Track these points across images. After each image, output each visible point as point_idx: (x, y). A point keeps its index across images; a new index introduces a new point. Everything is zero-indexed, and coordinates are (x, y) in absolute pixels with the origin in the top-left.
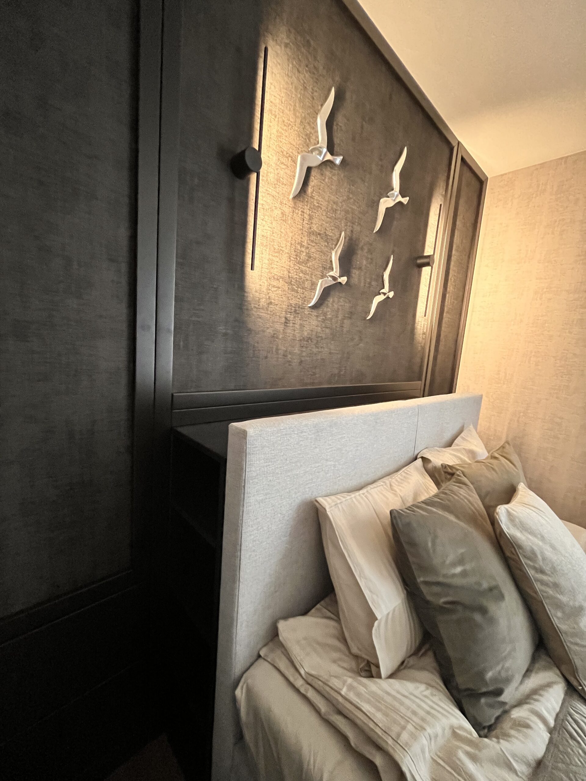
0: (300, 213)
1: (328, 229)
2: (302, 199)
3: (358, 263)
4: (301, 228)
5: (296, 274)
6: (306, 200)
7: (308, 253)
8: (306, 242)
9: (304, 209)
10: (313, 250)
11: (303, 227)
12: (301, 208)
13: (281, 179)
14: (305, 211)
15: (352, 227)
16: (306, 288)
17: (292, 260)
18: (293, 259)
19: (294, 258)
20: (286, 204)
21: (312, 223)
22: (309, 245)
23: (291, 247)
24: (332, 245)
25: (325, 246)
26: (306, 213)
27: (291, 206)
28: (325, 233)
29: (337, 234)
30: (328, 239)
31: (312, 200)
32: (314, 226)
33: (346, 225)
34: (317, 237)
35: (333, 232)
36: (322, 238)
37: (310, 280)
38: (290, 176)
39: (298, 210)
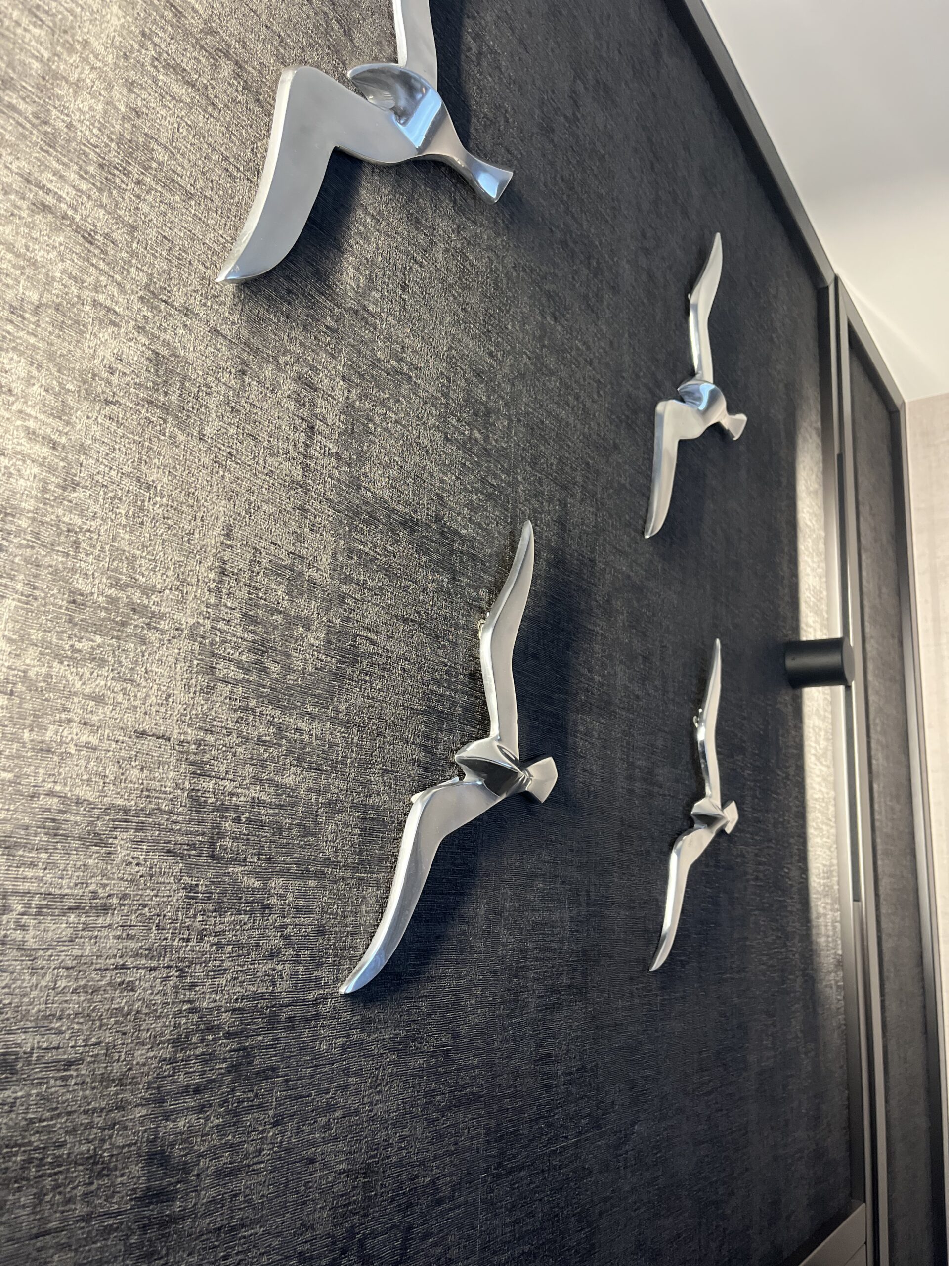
0: (288, 386)
1: (451, 501)
2: (300, 311)
3: (597, 678)
4: (297, 473)
5: (257, 780)
6: (330, 322)
7: (342, 633)
8: (325, 560)
9: (313, 368)
10: (372, 613)
11: (305, 468)
12: (297, 361)
13: (161, 155)
14: (323, 381)
15: (563, 504)
16: (327, 862)
17: (225, 681)
18: (233, 672)
19: (239, 665)
20: (187, 311)
21: (361, 455)
22: (348, 580)
23: (219, 590)
24: (476, 589)
25: (439, 590)
26: (327, 397)
27: (224, 329)
28: (438, 519)
29: (498, 530)
30: (453, 552)
31: (367, 334)
32: (375, 473)
33: (537, 494)
34: (397, 542)
35: (477, 519)
36: (422, 549)
37: (355, 806)
38: (226, 159)
39: (278, 368)
